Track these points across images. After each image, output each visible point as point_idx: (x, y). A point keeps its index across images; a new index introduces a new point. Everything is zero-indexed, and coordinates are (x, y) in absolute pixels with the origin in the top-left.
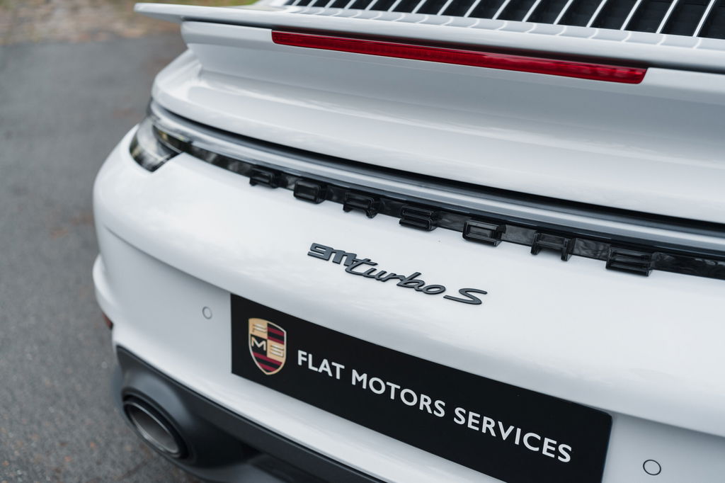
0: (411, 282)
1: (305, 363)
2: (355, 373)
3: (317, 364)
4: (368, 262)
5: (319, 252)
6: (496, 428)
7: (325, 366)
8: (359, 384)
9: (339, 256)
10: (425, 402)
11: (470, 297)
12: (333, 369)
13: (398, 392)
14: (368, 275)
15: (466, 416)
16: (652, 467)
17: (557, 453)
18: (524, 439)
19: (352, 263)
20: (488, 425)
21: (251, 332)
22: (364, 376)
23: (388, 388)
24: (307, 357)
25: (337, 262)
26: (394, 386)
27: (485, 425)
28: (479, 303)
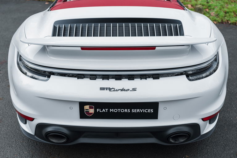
0: (123, 90)
1: (99, 111)
2: (111, 110)
3: (102, 110)
4: (113, 88)
5: (102, 89)
6: (140, 111)
7: (104, 110)
8: (112, 111)
9: (107, 89)
10: (126, 110)
11: (134, 90)
12: (106, 110)
13: (120, 110)
14: (114, 91)
15: (134, 110)
16: (165, 108)
17: (151, 111)
18: (145, 111)
19: (110, 89)
20: (138, 110)
21: (85, 109)
22: (113, 110)
23: (118, 110)
24: (99, 110)
25: (107, 90)
26: (119, 110)
27: (138, 111)
28: (136, 90)
